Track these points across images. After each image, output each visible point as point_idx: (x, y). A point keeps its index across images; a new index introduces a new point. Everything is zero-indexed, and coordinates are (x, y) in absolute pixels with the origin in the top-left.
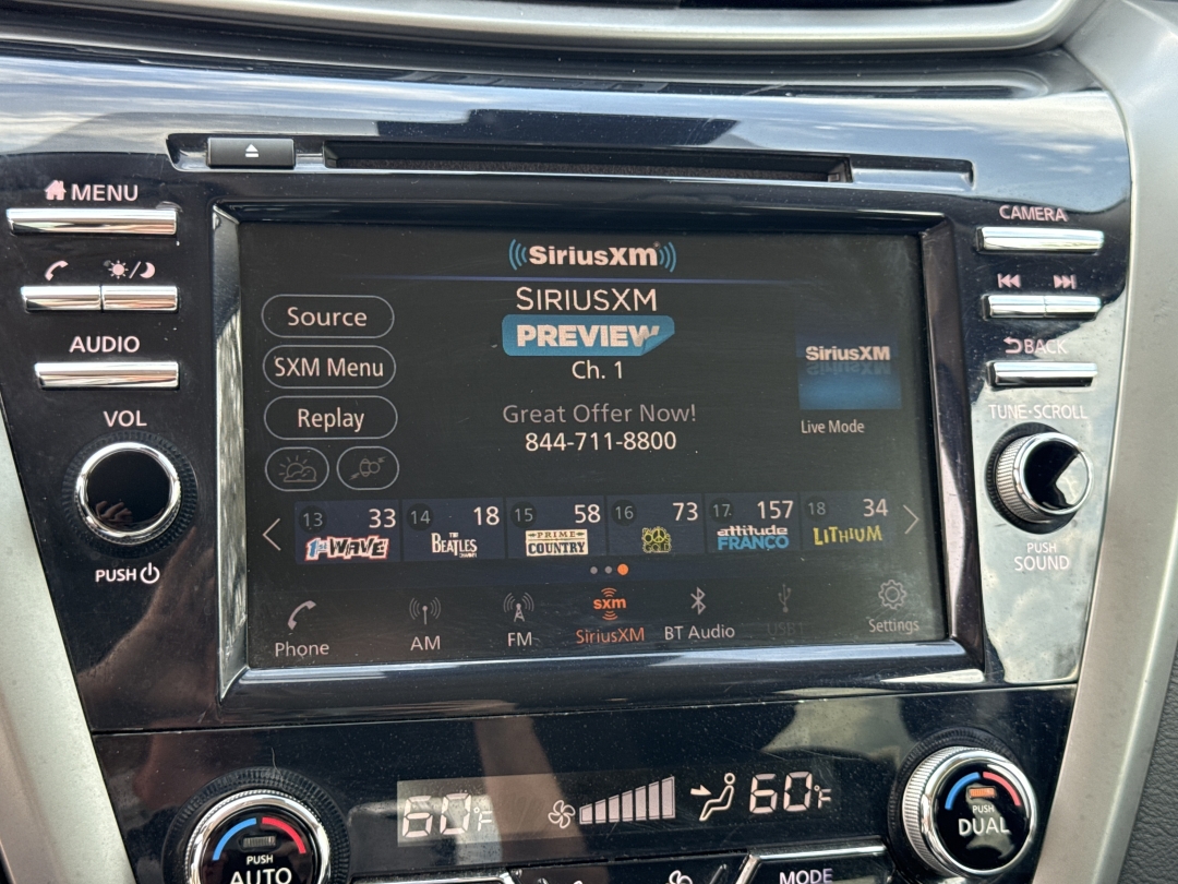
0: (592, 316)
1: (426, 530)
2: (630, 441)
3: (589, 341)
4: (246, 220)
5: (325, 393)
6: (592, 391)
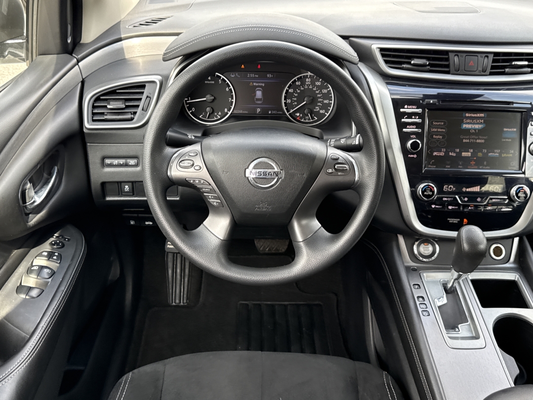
0: (474, 124)
1: (449, 152)
2: (478, 141)
3: (473, 127)
5: (437, 133)
6: (473, 134)
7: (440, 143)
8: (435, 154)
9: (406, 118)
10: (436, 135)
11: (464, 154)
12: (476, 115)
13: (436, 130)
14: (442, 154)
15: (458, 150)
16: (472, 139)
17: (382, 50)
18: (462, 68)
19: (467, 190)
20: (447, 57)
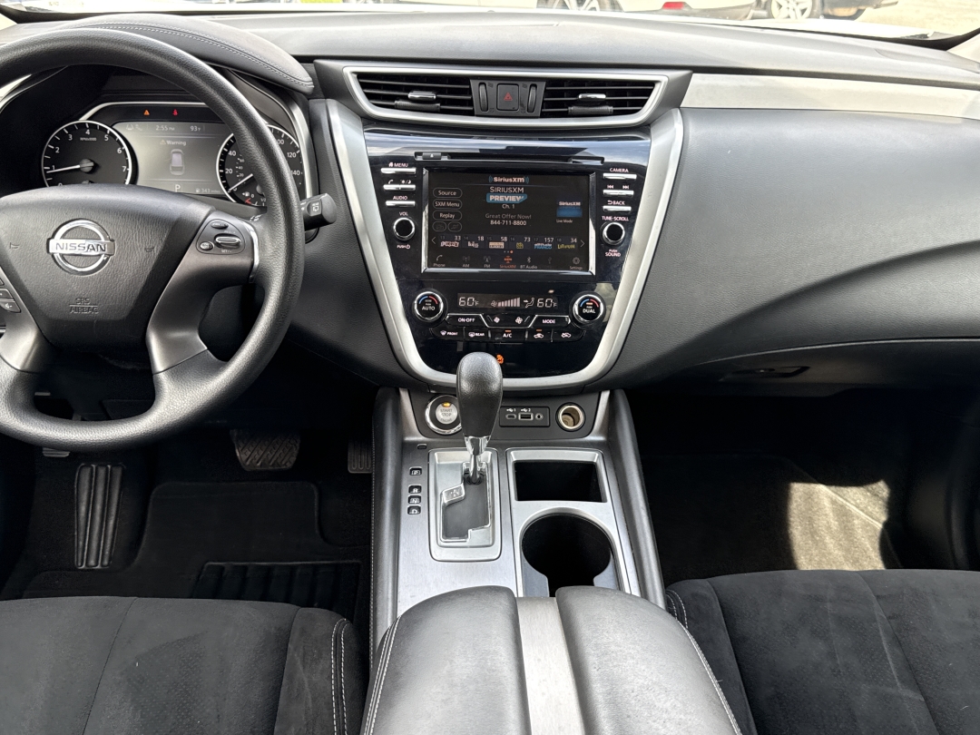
0: (508, 194)
1: (467, 241)
2: (515, 223)
3: (507, 200)
4: (431, 171)
5: (446, 210)
6: (507, 211)
7: (451, 226)
8: (443, 244)
9: (392, 183)
10: (444, 213)
11: (493, 245)
12: (511, 180)
13: (443, 204)
14: (455, 244)
15: (482, 238)
16: (505, 219)
17: (360, 76)
18: (492, 105)
19: (499, 304)
20: (468, 87)
